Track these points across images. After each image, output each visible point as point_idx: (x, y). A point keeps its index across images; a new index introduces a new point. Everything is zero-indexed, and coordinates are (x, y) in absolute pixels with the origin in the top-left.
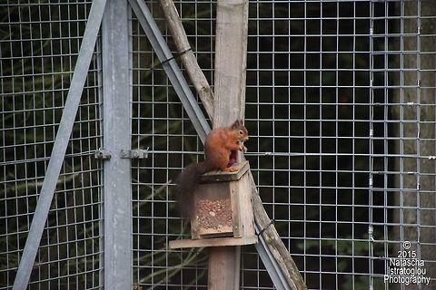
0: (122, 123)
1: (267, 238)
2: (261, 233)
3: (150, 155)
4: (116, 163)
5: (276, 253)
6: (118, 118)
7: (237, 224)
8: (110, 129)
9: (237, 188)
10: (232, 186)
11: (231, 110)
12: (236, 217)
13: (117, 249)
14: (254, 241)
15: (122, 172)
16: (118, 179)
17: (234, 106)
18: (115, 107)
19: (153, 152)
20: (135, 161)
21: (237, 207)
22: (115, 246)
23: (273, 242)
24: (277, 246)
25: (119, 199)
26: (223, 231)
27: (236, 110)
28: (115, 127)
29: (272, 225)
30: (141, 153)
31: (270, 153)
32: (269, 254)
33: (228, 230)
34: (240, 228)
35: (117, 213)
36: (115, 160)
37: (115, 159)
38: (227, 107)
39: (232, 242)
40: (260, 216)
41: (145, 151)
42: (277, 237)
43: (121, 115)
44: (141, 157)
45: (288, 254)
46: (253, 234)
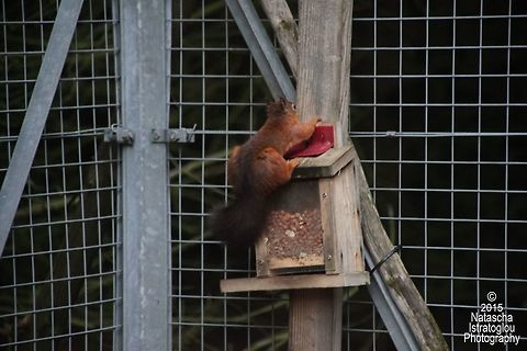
0: (153, 85)
1: (387, 277)
2: (378, 267)
3: (198, 137)
4: (143, 151)
5: (401, 302)
6: (147, 76)
7: (331, 252)
8: (133, 94)
9: (332, 191)
10: (323, 186)
11: (326, 59)
12: (330, 239)
13: (146, 293)
14: (364, 280)
15: (154, 167)
16: (148, 178)
17: (332, 52)
18: (143, 57)
19: (204, 132)
20: (174, 148)
21: (331, 223)
22: (142, 289)
23: (395, 284)
24: (403, 291)
25: (149, 211)
26: (308, 264)
27: (335, 58)
28: (141, 91)
29: (397, 256)
30: (183, 134)
31: (393, 133)
32: (390, 303)
33: (316, 261)
34: (337, 258)
35: (145, 233)
36: (143, 146)
37: (142, 143)
38: (320, 54)
39: (323, 282)
40: (375, 239)
41: (190, 131)
42: (403, 274)
43: (151, 70)
44: (183, 140)
45: (423, 304)
46: (361, 268)
